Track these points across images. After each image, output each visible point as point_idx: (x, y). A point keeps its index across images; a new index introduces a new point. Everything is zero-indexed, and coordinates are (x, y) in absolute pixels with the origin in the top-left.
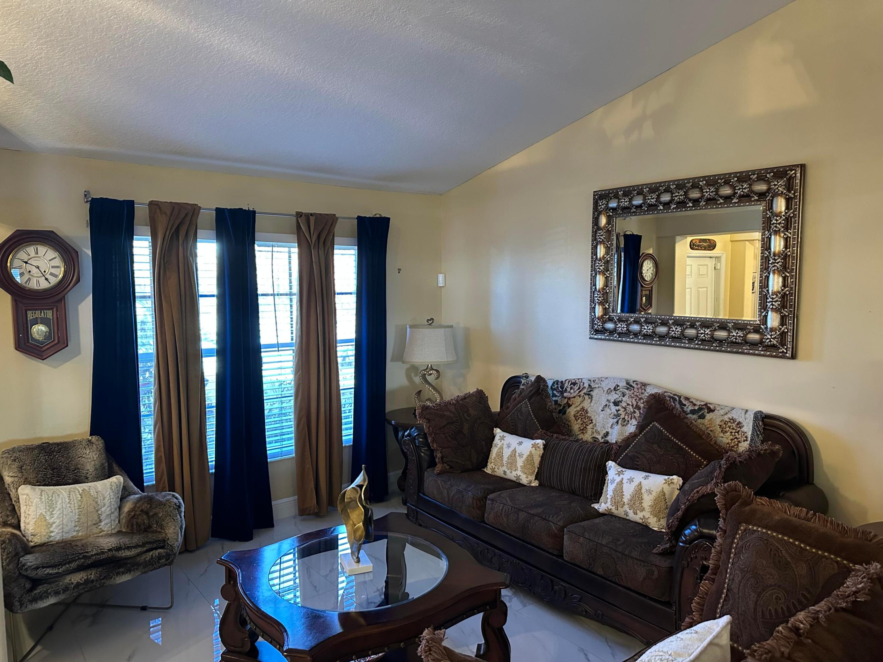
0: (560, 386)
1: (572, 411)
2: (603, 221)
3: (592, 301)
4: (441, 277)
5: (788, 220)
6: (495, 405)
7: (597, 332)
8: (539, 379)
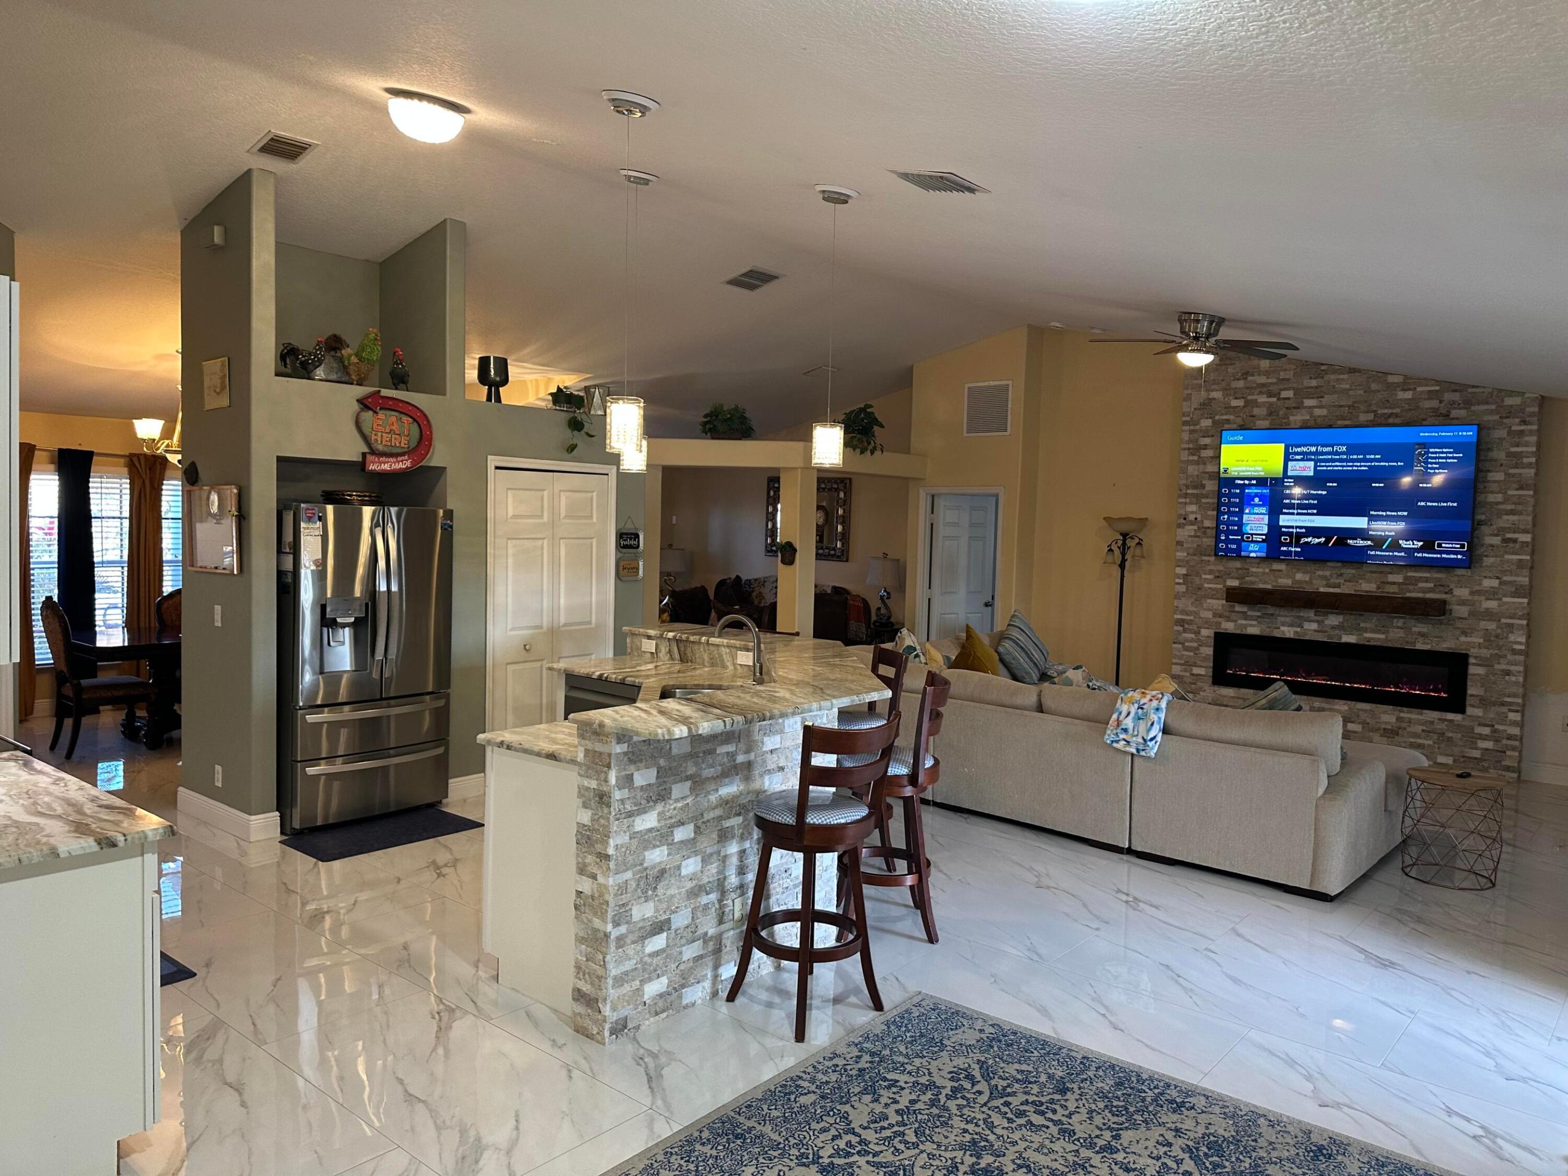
0: (749, 582)
1: (754, 594)
2: (772, 493)
3: (766, 535)
4: (674, 518)
5: (845, 501)
6: (711, 595)
7: (769, 552)
8: (738, 577)
